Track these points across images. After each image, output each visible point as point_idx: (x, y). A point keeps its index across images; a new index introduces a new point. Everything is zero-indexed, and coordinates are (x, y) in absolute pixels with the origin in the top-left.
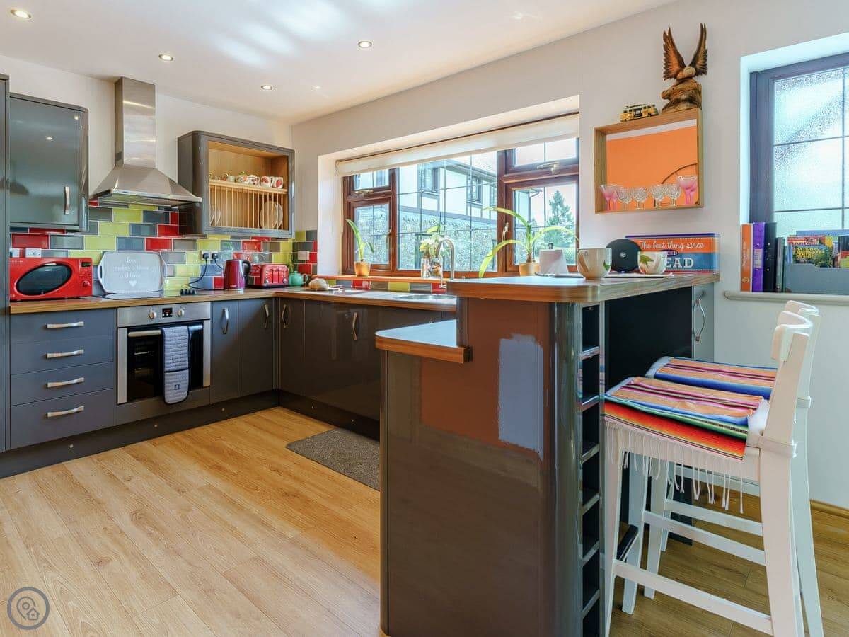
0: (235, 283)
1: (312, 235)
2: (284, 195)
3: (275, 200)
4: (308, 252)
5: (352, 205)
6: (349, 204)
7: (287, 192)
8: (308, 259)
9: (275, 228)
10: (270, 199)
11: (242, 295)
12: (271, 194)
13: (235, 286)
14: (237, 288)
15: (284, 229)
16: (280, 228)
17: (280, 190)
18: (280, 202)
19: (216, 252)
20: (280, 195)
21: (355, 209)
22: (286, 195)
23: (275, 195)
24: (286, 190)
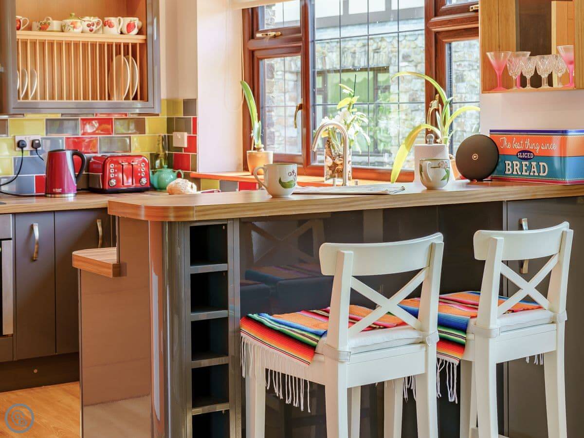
0: (61, 186)
1: (190, 105)
2: (140, 44)
3: (126, 54)
4: (186, 135)
5: (257, 54)
6: (252, 53)
7: (146, 40)
8: (186, 145)
9: (127, 98)
10: (118, 53)
11: (71, 203)
12: (118, 45)
13: (59, 190)
14: (63, 192)
15: (141, 99)
16: (135, 98)
17: (133, 38)
18: (134, 56)
19: (39, 137)
20: (134, 46)
21: (261, 63)
22: (144, 45)
23: (126, 46)
24: (142, 37)
